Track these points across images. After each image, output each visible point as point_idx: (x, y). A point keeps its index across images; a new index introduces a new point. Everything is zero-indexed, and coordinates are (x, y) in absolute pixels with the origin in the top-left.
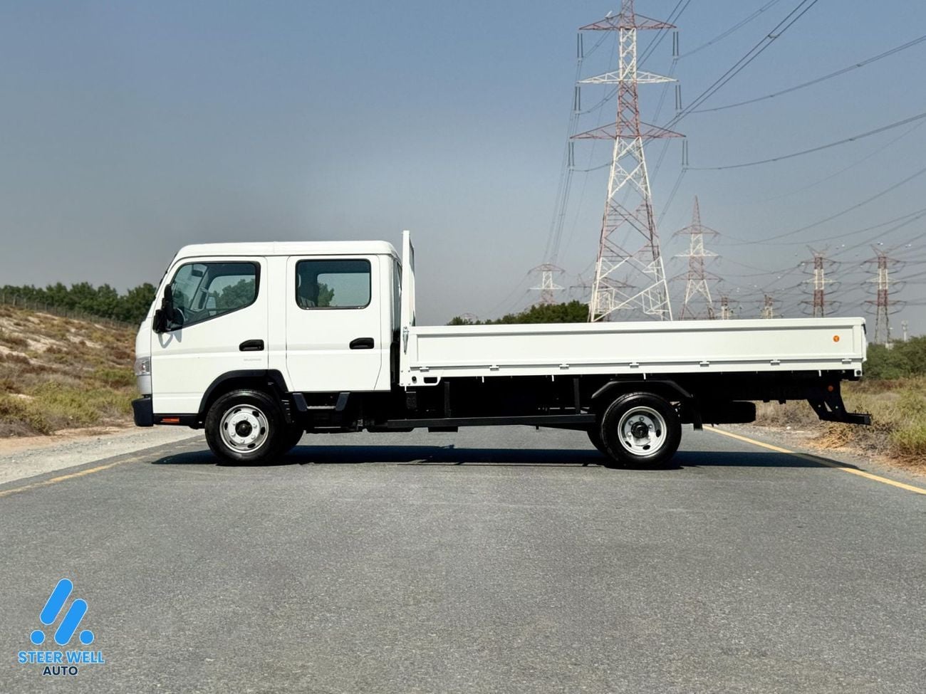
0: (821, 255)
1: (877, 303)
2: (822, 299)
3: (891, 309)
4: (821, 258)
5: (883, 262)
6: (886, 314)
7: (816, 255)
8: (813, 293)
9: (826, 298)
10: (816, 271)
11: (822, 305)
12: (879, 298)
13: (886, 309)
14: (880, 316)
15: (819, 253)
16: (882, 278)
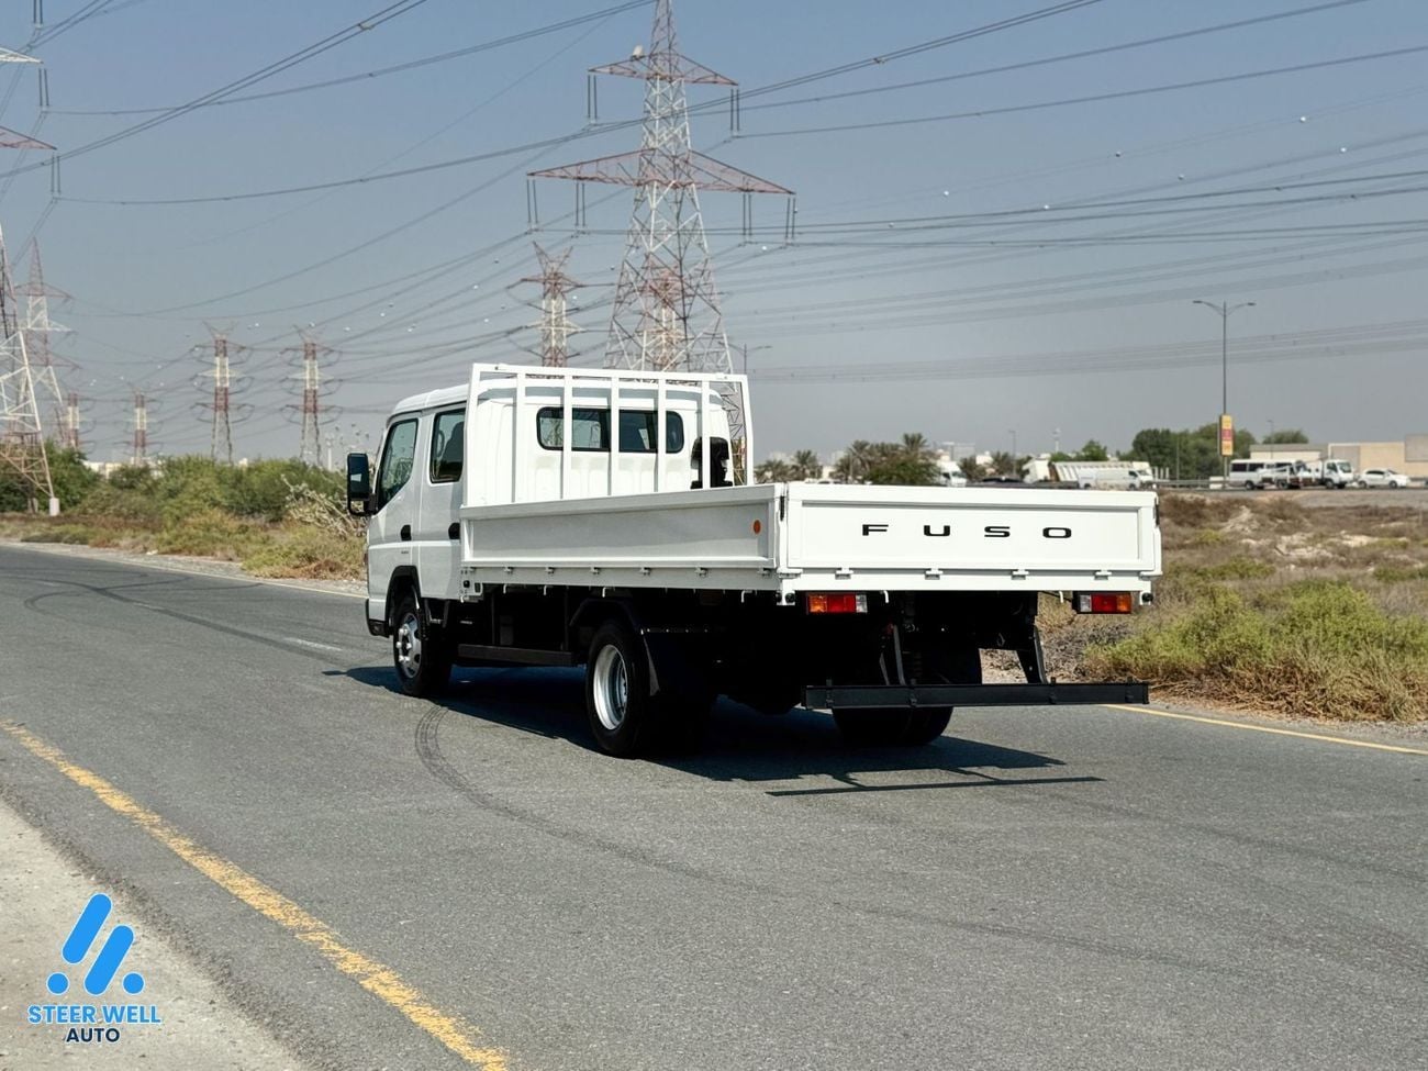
0: (224, 337)
1: (303, 408)
2: (226, 400)
3: (322, 417)
4: (224, 342)
5: (311, 352)
6: (316, 424)
7: (218, 336)
8: (213, 390)
9: (232, 399)
10: (217, 360)
11: (226, 408)
12: (306, 401)
13: (316, 417)
14: (307, 428)
15: (221, 334)
16: (310, 374)
